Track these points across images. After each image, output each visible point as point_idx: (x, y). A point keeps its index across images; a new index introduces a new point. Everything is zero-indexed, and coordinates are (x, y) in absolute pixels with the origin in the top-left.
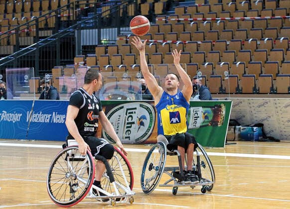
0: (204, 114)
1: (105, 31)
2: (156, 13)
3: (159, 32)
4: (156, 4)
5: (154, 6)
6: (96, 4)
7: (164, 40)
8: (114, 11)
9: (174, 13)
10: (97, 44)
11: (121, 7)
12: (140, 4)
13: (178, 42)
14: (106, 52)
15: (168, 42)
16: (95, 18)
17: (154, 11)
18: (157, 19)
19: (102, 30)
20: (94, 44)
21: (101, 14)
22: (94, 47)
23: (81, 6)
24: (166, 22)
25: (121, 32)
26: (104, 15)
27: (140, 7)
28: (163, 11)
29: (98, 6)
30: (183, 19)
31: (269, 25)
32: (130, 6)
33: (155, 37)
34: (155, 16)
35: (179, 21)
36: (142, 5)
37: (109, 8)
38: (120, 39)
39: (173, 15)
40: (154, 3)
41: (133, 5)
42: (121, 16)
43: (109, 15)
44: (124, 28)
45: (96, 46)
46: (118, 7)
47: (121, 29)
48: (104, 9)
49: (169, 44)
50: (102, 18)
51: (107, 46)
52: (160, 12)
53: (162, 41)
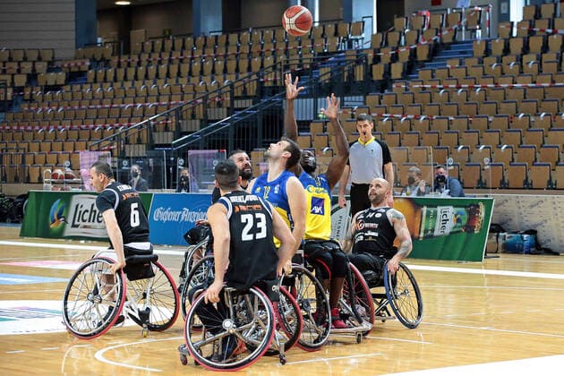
0: (456, 216)
1: (323, 101)
2: (393, 77)
3: (396, 103)
4: (393, 65)
5: (390, 68)
6: (311, 65)
7: (404, 115)
8: (335, 74)
9: (417, 78)
10: (312, 118)
11: (346, 68)
12: (371, 65)
13: (423, 117)
14: (325, 130)
15: (409, 117)
16: (311, 83)
17: (390, 74)
18: (394, 86)
19: (319, 100)
20: (308, 119)
21: (318, 79)
22: (308, 122)
23: (292, 67)
24: (406, 89)
25: (346, 103)
26: (323, 79)
27: (371, 69)
28: (403, 74)
29: (314, 67)
30: (429, 86)
31: (547, 96)
32: (358, 67)
33: (391, 109)
34: (392, 81)
35: (424, 89)
36: (374, 66)
37: (329, 70)
38: (344, 112)
39: (416, 80)
40: (390, 64)
41: (362, 66)
42: (345, 80)
43: (330, 79)
44: (350, 98)
45: (311, 121)
46: (341, 69)
47: (346, 98)
48: (322, 71)
49: (409, 119)
50: (320, 84)
51: (326, 122)
52: (399, 76)
53: (400, 116)
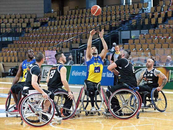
1: (133, 32)
2: (159, 23)
3: (160, 32)
4: (159, 18)
5: (158, 20)
6: (129, 19)
7: (163, 37)
8: (138, 22)
9: (168, 23)
10: (129, 38)
11: (142, 20)
12: (151, 18)
13: (170, 38)
14: (134, 42)
15: (165, 37)
16: (129, 25)
17: (158, 22)
18: (159, 26)
19: (132, 31)
20: (128, 38)
21: (132, 24)
22: (128, 40)
23: (122, 19)
24: (164, 27)
25: (141, 33)
26: (133, 24)
28: (162, 22)
29: (130, 19)
30: (172, 26)
32: (146, 19)
33: (158, 35)
34: (159, 24)
35: (170, 27)
36: (152, 19)
37: (135, 20)
38: (141, 36)
39: (167, 24)
40: (158, 18)
41: (147, 19)
42: (141, 24)
43: (136, 24)
44: (143, 31)
45: (129, 39)
46: (140, 20)
47: (141, 31)
48: (133, 21)
49: (165, 38)
50: (132, 26)
51: (134, 39)
52: (161, 22)
53: (161, 37)
